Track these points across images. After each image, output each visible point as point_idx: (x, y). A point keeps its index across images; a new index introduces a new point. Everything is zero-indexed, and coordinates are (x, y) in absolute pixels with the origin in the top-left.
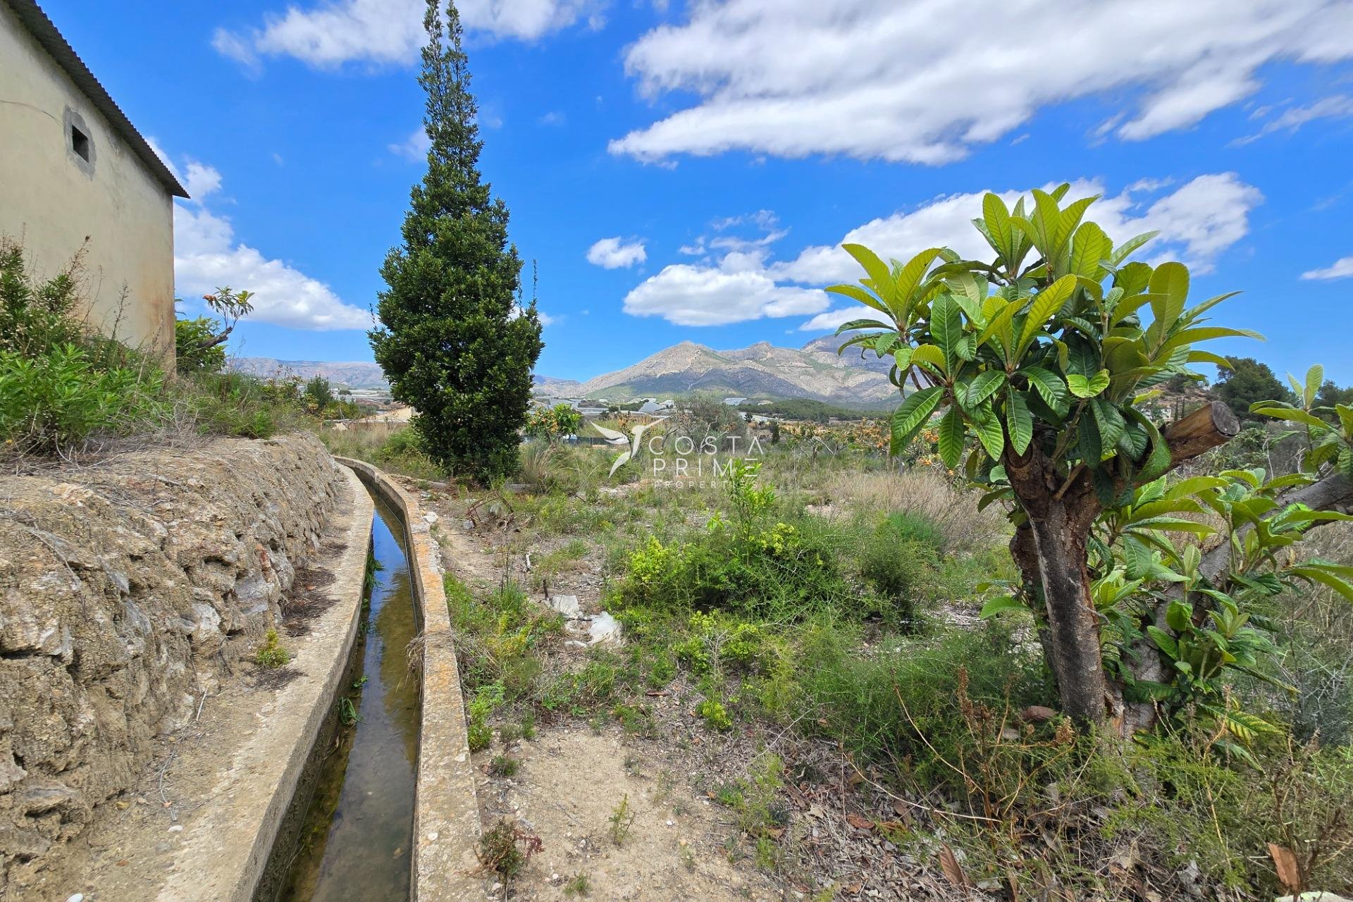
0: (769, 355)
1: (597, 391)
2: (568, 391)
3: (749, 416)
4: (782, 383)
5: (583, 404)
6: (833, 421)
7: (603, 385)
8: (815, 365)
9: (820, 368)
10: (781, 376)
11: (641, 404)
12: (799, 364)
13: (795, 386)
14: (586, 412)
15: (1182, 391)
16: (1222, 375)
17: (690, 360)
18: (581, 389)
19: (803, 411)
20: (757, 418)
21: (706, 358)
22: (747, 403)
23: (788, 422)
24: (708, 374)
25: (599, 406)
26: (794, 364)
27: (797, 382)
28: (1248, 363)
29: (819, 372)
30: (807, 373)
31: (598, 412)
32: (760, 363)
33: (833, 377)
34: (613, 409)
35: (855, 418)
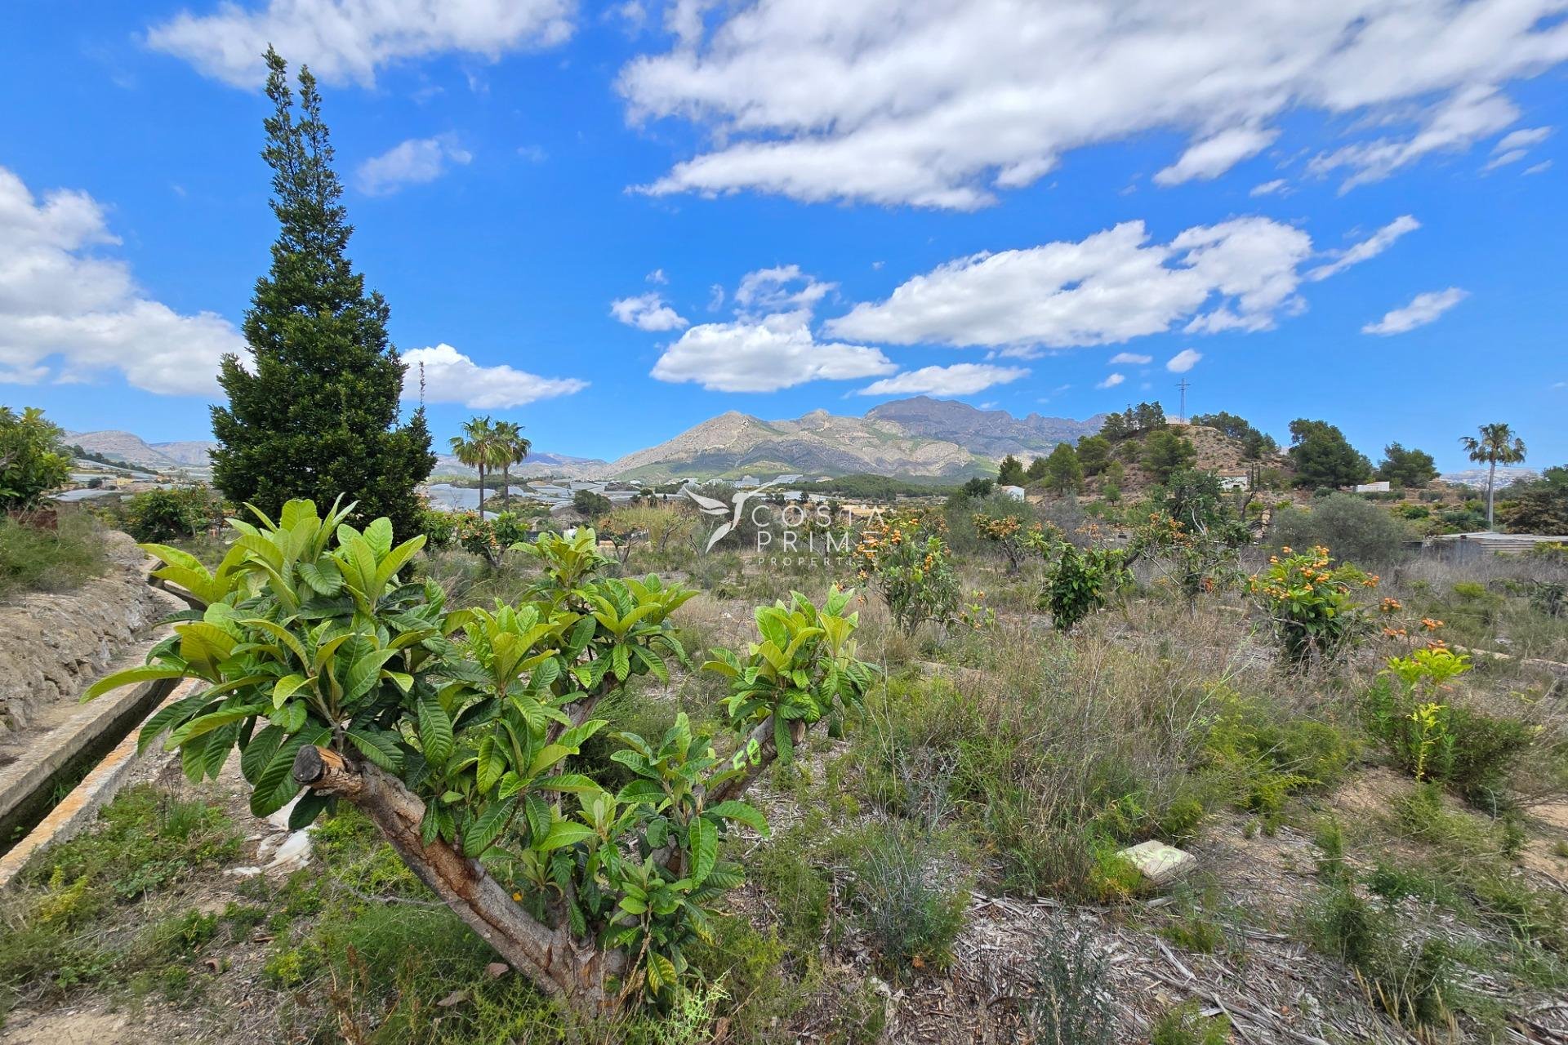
0: (827, 425)
1: (627, 472)
2: (593, 473)
3: (805, 496)
4: (844, 456)
5: (611, 488)
6: (901, 498)
7: (634, 465)
8: (878, 434)
9: (885, 438)
10: (842, 448)
11: (680, 484)
12: (860, 434)
13: (857, 460)
14: (614, 497)
15: (1257, 457)
16: (1295, 439)
17: (735, 433)
18: (608, 469)
19: (868, 488)
20: (814, 498)
21: (756, 430)
22: (803, 480)
23: (850, 501)
24: (757, 448)
25: (630, 489)
26: (855, 434)
27: (860, 455)
28: (1320, 425)
29: (884, 442)
30: (870, 444)
31: (628, 496)
32: (817, 434)
33: (899, 448)
34: (645, 493)
35: (925, 494)
